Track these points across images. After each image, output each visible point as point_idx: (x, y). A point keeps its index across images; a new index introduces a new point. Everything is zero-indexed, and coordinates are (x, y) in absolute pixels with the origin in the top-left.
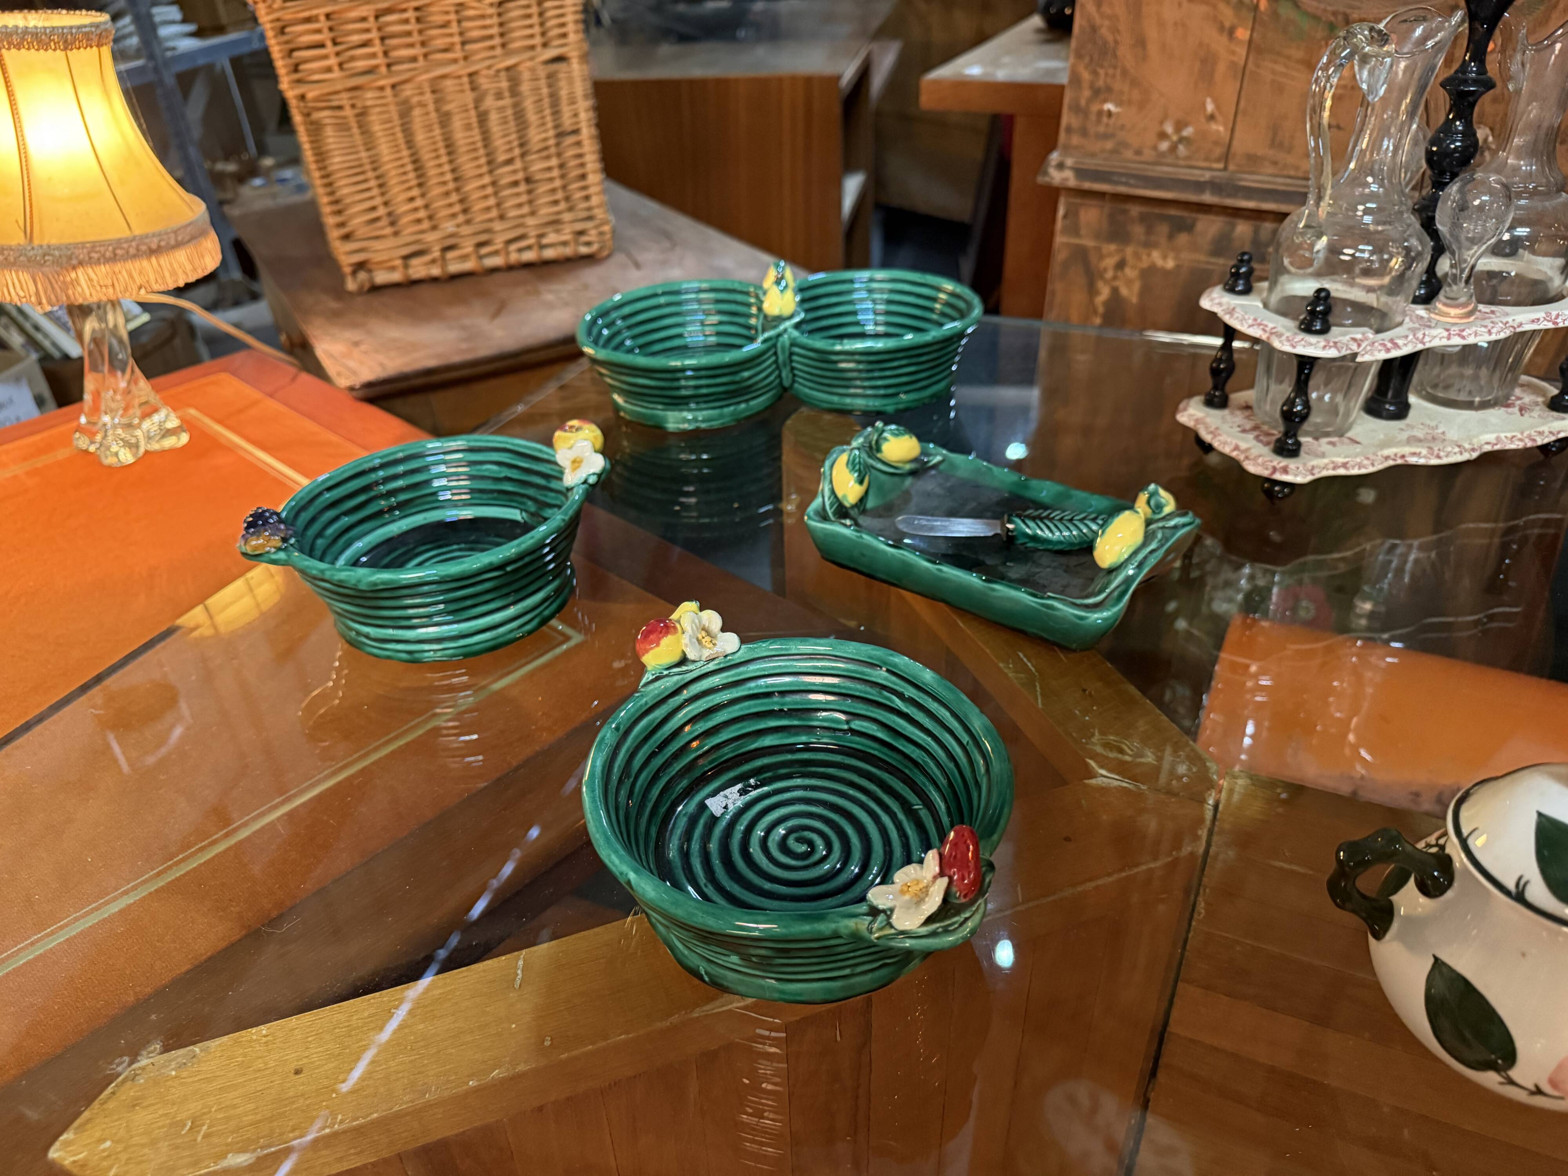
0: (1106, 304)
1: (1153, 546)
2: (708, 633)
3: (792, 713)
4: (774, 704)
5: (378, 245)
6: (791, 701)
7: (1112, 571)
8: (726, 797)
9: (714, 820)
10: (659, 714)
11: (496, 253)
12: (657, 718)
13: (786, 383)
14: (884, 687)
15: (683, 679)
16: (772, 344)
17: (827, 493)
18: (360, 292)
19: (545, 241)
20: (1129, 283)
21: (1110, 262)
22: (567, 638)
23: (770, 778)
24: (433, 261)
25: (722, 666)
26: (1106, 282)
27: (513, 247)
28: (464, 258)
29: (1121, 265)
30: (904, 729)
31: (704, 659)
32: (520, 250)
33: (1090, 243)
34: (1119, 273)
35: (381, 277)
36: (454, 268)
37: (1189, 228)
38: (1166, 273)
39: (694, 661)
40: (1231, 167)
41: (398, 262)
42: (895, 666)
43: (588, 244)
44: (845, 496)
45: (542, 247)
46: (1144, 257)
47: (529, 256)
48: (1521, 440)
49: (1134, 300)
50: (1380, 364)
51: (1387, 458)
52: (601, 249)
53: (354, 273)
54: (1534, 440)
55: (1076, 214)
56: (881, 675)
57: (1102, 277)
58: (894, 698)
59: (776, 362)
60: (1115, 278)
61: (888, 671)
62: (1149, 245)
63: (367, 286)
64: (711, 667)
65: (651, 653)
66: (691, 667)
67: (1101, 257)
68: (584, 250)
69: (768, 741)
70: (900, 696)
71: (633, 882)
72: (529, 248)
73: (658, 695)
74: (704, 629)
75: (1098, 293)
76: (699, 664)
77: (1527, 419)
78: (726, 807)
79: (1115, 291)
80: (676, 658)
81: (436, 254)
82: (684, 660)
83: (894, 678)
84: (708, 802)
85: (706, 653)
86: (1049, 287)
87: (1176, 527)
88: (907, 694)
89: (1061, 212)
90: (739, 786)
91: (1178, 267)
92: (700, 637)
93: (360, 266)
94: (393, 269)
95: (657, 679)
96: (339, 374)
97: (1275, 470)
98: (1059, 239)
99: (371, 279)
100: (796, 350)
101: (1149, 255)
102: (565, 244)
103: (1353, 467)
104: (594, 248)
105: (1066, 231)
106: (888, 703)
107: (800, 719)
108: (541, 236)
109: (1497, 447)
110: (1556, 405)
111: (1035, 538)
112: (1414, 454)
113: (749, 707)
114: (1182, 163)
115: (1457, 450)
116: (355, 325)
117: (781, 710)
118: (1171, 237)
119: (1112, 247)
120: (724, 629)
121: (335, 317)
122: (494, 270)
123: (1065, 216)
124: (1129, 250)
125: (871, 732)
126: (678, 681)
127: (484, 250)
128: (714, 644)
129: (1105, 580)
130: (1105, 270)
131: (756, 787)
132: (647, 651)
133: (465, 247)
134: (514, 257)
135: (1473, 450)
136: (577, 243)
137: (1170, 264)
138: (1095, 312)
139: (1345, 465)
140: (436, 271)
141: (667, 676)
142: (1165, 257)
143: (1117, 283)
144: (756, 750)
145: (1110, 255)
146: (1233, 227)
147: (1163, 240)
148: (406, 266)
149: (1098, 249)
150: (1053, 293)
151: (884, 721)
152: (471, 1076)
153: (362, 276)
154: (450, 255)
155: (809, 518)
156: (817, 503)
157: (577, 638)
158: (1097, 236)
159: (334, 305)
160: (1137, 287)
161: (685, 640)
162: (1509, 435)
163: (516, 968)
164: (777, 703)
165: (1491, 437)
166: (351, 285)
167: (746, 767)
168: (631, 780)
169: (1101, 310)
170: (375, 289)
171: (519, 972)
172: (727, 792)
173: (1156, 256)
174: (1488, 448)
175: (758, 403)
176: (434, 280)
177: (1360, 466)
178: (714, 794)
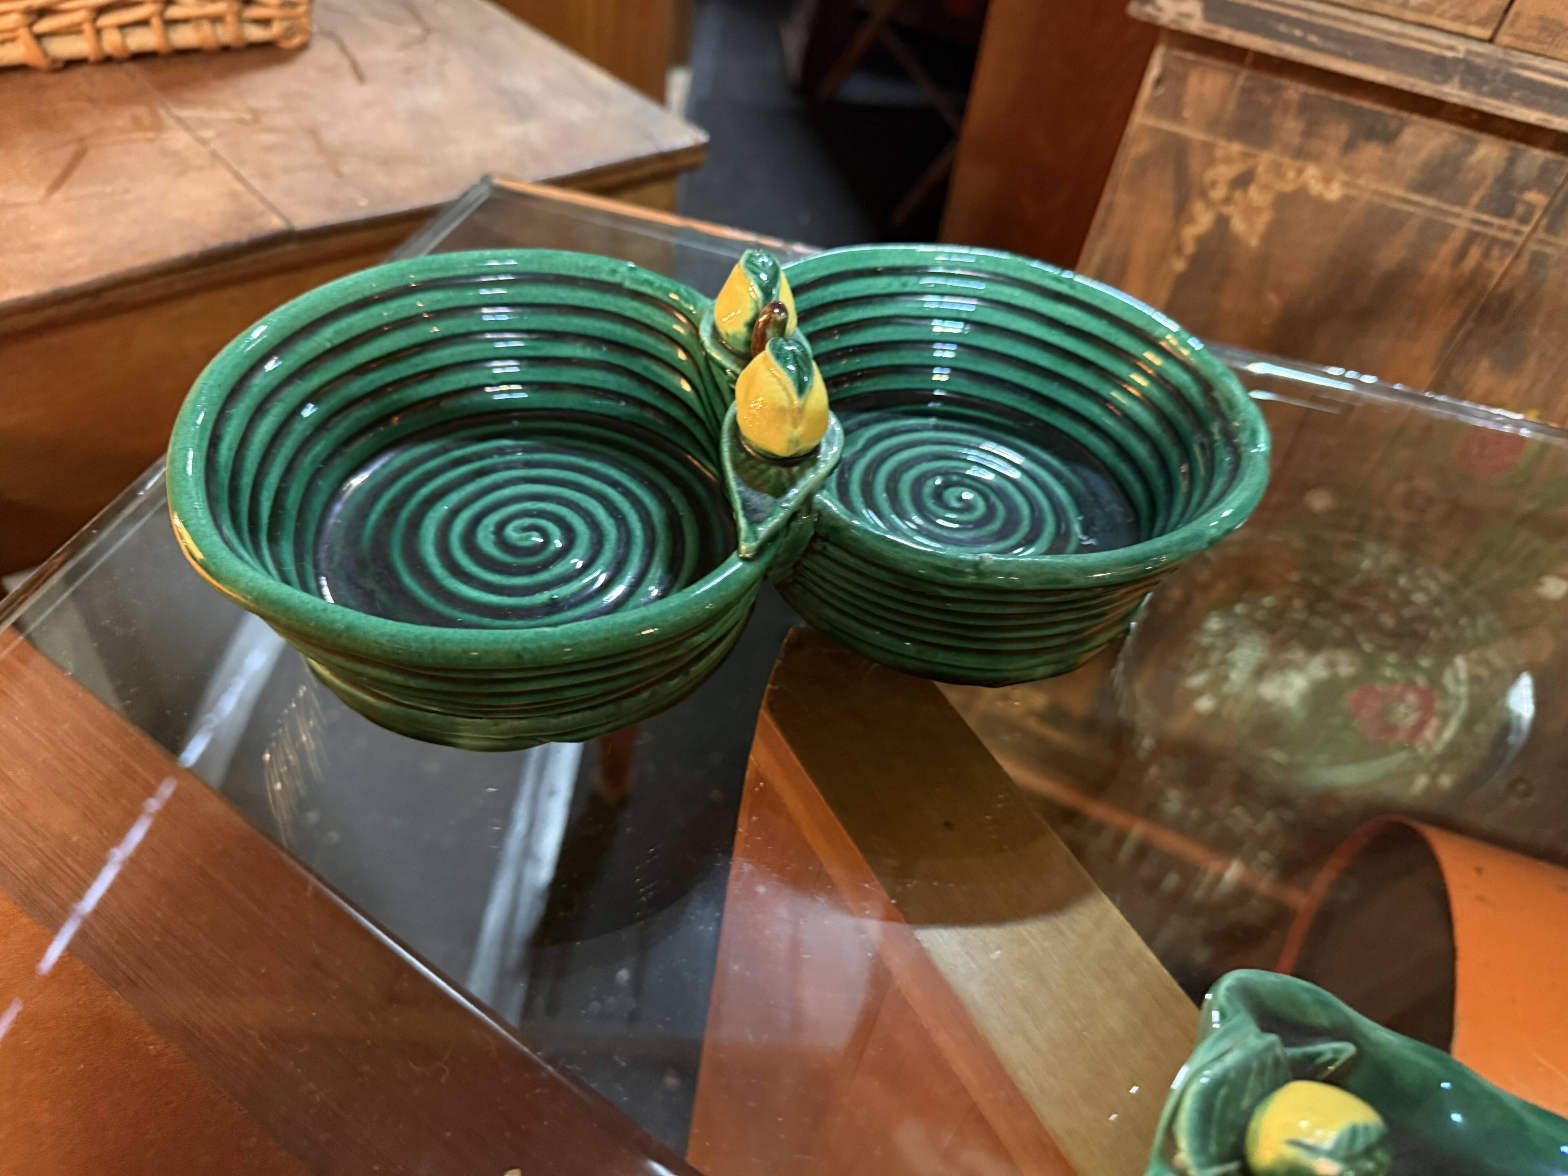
0: (1201, 241)
11: (74, 30)
19: (178, 10)
20: (1250, 212)
21: (1224, 172)
26: (1209, 203)
27: (111, 20)
29: (1243, 181)
32: (122, 27)
33: (1195, 135)
34: (1238, 195)
37: (1388, 137)
38: (1321, 206)
40: (1504, 38)
43: (265, 22)
45: (170, 23)
46: (1291, 174)
47: (145, 40)
49: (1254, 242)
52: (289, 33)
55: (1182, 79)
57: (1203, 194)
60: (1227, 200)
62: (1301, 154)
67: (1211, 161)
68: (256, 33)
72: (144, 23)
75: (1191, 220)
79: (1222, 222)
86: (1106, 198)
89: (1154, 71)
91: (1347, 199)
98: (1140, 118)
101: (1300, 171)
102: (216, 20)
104: (276, 30)
105: (1156, 107)
114: (1410, 16)
118: (1349, 146)
119: (1236, 148)
122: (72, 64)
123: (1159, 81)
124: (1265, 158)
127: (44, 25)
130: (1213, 184)
134: (112, 41)
136: (241, 20)
137: (1334, 192)
138: (1179, 250)
142: (1327, 180)
143: (1227, 210)
145: (1228, 160)
146: (1473, 144)
147: (1333, 151)
149: (1208, 147)
150: (1110, 206)
158: (1212, 125)
160: (1263, 221)
169: (1190, 248)
173: (1312, 172)
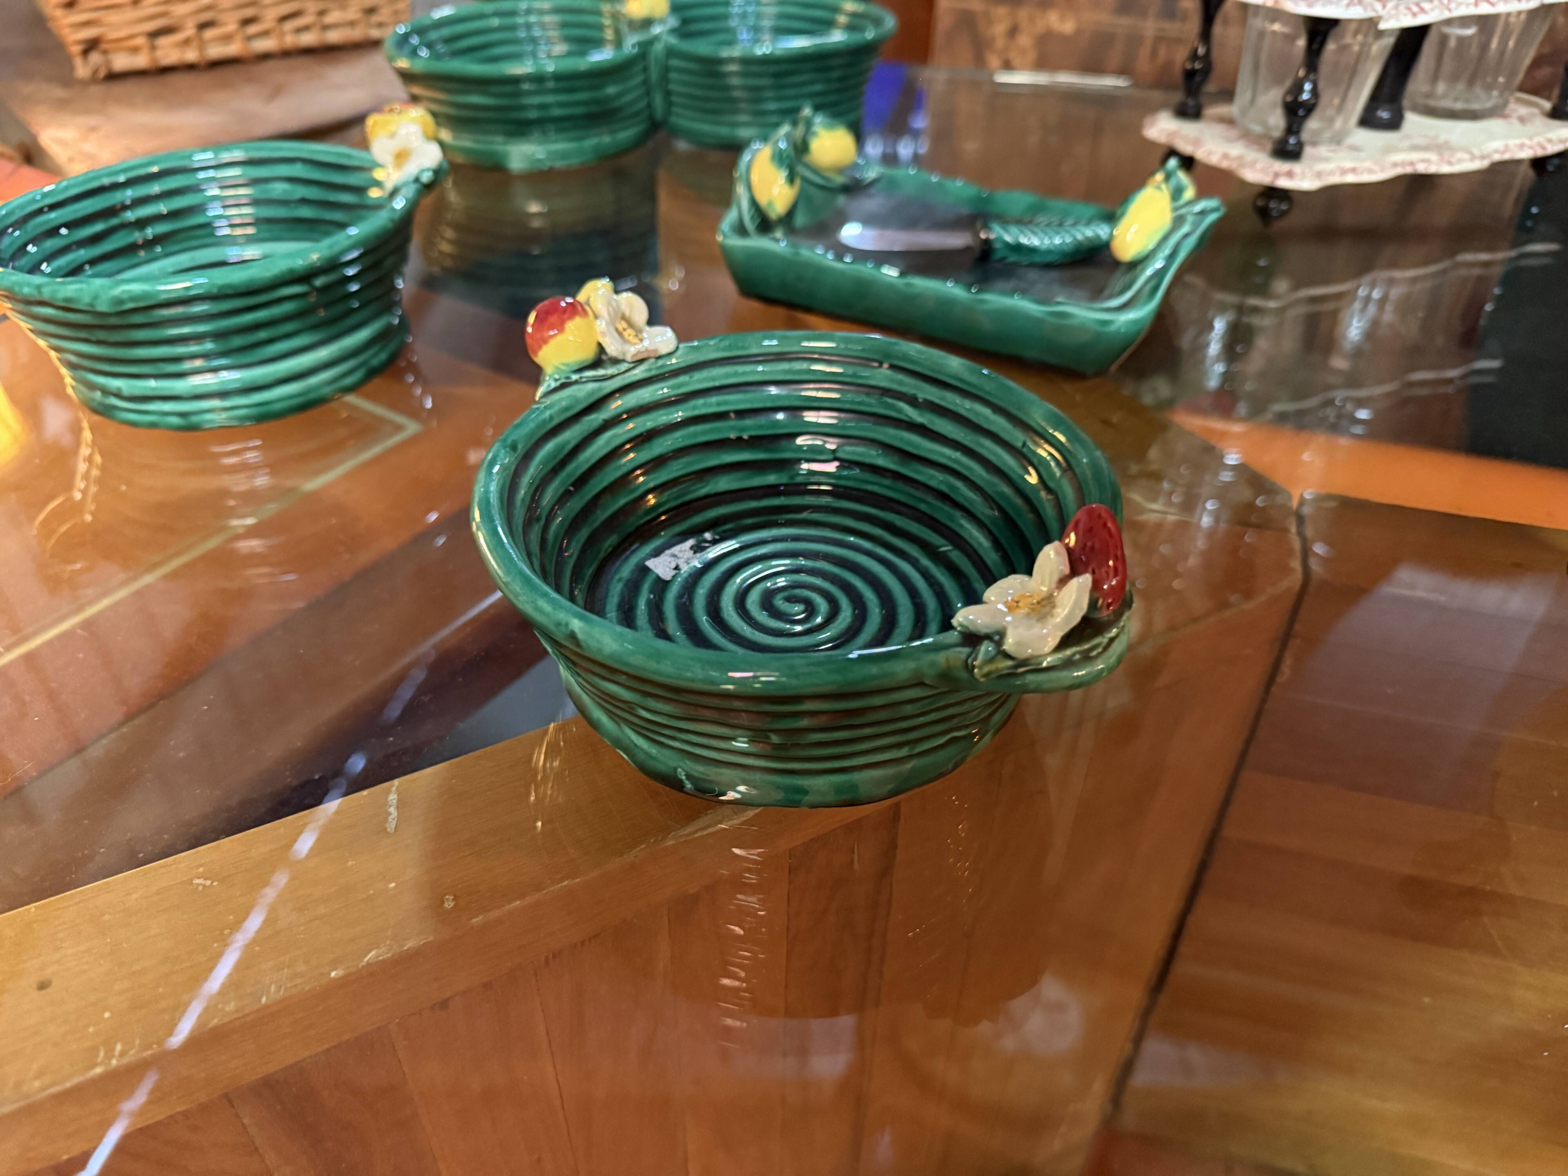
1: (1186, 229)
2: (631, 325)
3: (756, 442)
4: (729, 430)
5: (113, 17)
6: (751, 427)
7: (1135, 265)
8: (675, 556)
9: (662, 586)
10: (572, 435)
11: (265, 34)
12: (568, 442)
13: (659, 112)
14: (886, 392)
15: (600, 389)
16: (645, 46)
17: (745, 204)
18: (94, 80)
19: (330, 19)
20: (1022, 53)
21: (1000, 29)
22: (399, 428)
23: (731, 530)
24: (187, 42)
25: (654, 373)
26: (996, 53)
27: (289, 26)
28: (227, 38)
29: (1012, 32)
30: (917, 446)
31: (629, 358)
32: (297, 31)
33: (977, 7)
34: (1011, 43)
35: (121, 62)
36: (216, 51)
39: (616, 361)
41: (140, 41)
42: (905, 357)
44: (770, 204)
45: (326, 28)
46: (1039, 21)
47: (308, 39)
48: (1531, 147)
50: (1397, 34)
51: (1395, 165)
53: (86, 52)
54: (1543, 148)
56: (883, 376)
57: (991, 47)
58: (902, 405)
59: (645, 82)
60: (1006, 48)
61: (892, 367)
62: (1045, 5)
63: (102, 73)
64: (639, 373)
65: (553, 343)
66: (611, 371)
67: (990, 24)
69: (724, 483)
70: (912, 401)
71: (580, 636)
72: (306, 28)
73: (567, 409)
74: (624, 318)
76: (624, 367)
77: (1529, 128)
78: (677, 568)
79: (1006, 64)
80: (588, 354)
81: (189, 31)
82: (600, 359)
83: (900, 377)
84: (650, 563)
85: (631, 351)
86: (932, 62)
87: (1203, 213)
88: (921, 396)
90: (691, 542)
92: (620, 328)
93: (91, 46)
94: (135, 50)
95: (563, 386)
96: (71, 160)
97: (1277, 175)
98: (942, 4)
99: (108, 63)
100: (674, 62)
101: (1044, 19)
102: (352, 24)
103: (1362, 173)
106: (893, 414)
107: (767, 450)
108: (322, 13)
109: (1507, 156)
110: (1557, 114)
111: (1018, 248)
112: (1423, 161)
113: (695, 435)
115: (1466, 156)
116: (87, 111)
117: (740, 439)
119: (1003, 11)
120: (651, 322)
121: (62, 105)
122: (265, 57)
125: (867, 460)
126: (593, 392)
127: (252, 29)
128: (641, 340)
129: (1127, 278)
130: (995, 39)
131: (715, 542)
132: (545, 341)
133: (225, 24)
134: (291, 40)
135: (1483, 157)
136: (366, 24)
139: (1353, 170)
140: (191, 55)
141: (576, 382)
143: (1008, 55)
144: (707, 496)
145: (1000, 20)
148: (153, 48)
149: (986, 14)
151: (887, 440)
152: (334, 965)
153: (95, 58)
154: (209, 34)
155: (725, 236)
156: (731, 217)
157: (412, 428)
159: (59, 92)
161: (601, 325)
162: (1518, 142)
163: (386, 804)
164: (733, 428)
165: (1498, 144)
166: (82, 70)
167: (697, 520)
168: (542, 523)
170: (113, 77)
171: (392, 810)
172: (675, 550)
174: (1497, 157)
175: (626, 135)
176: (190, 67)
177: (1370, 171)
178: (657, 553)
